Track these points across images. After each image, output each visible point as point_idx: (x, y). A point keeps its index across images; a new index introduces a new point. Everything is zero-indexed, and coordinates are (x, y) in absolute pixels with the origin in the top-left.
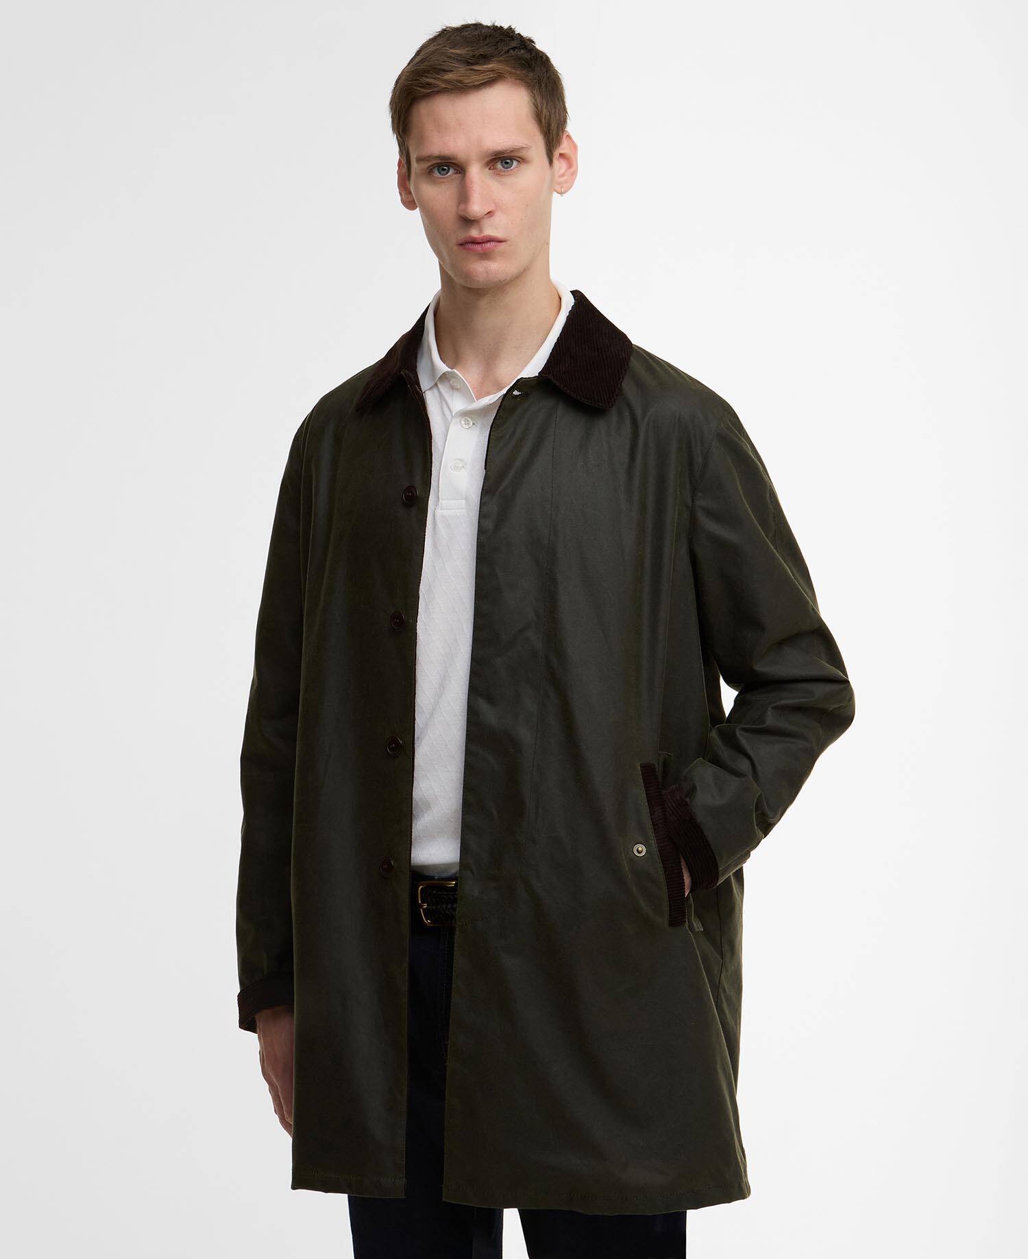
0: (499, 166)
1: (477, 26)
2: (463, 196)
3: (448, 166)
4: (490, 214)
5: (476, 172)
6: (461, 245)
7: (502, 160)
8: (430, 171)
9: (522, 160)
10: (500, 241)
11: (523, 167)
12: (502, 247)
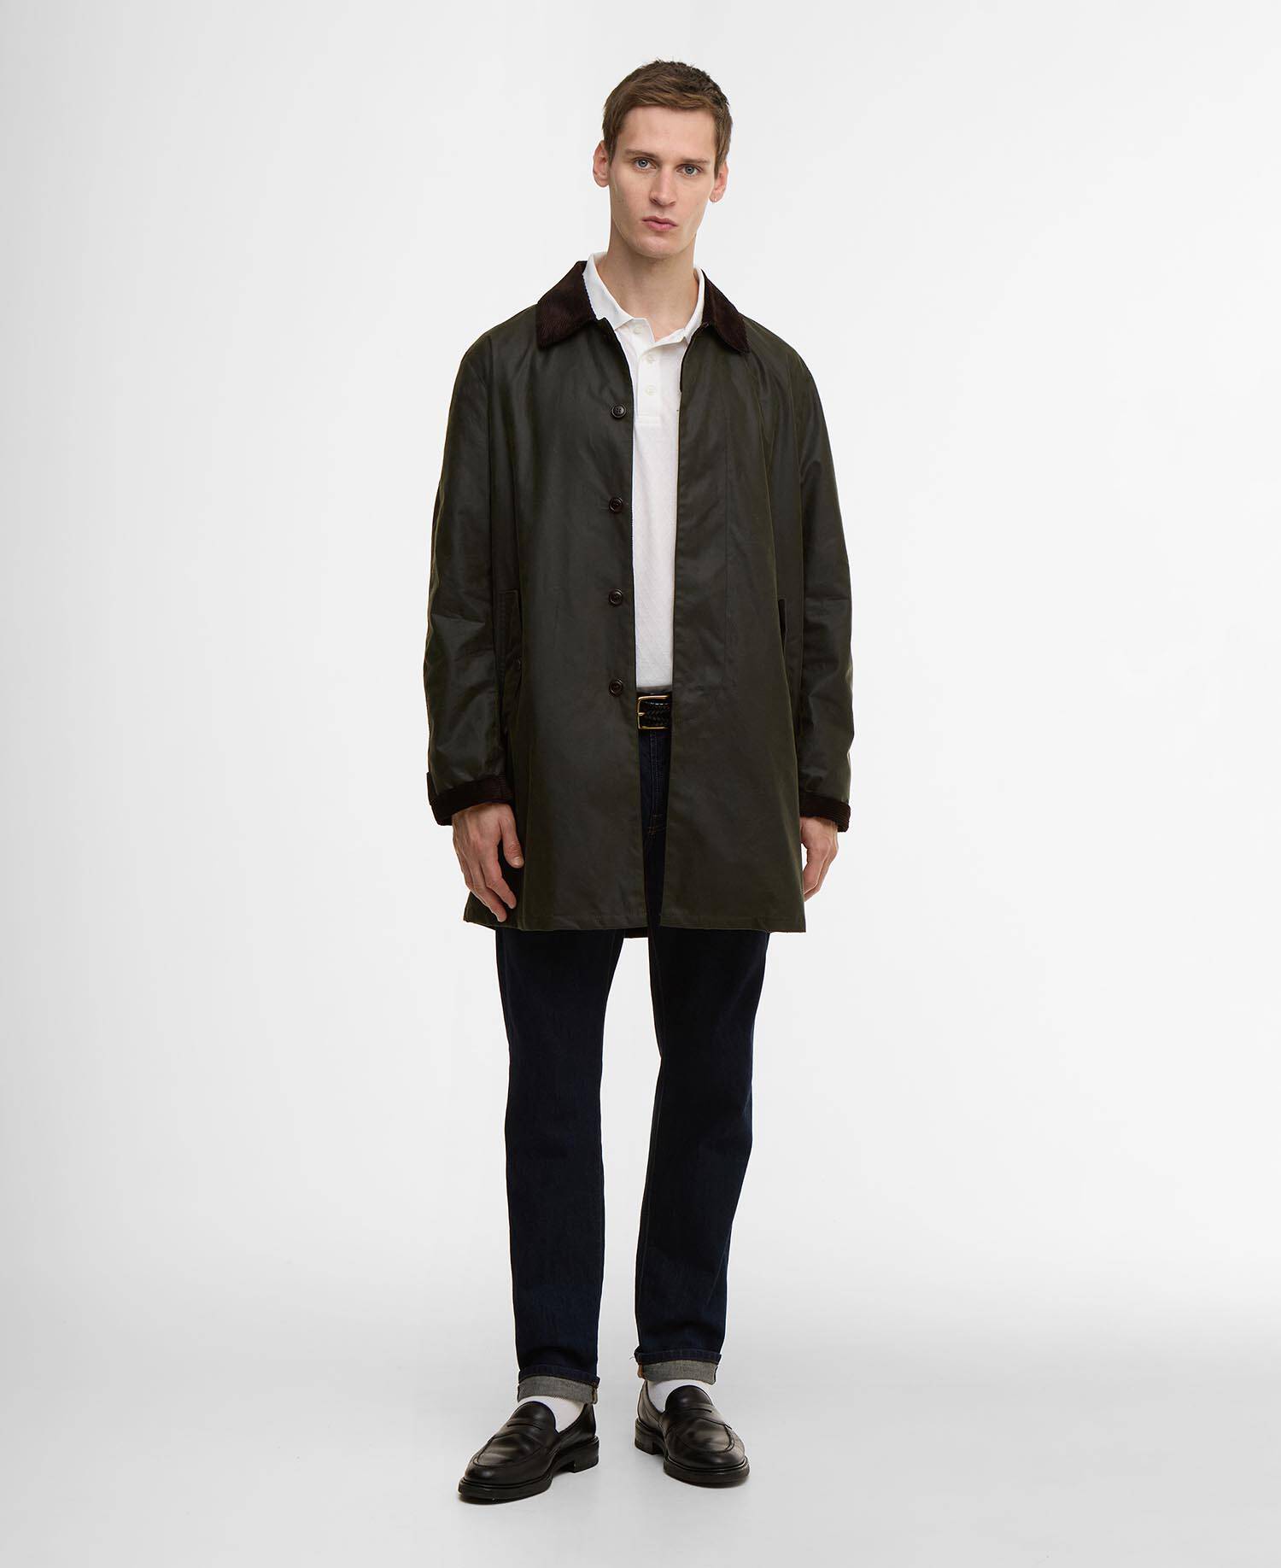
0: (684, 170)
1: (682, 65)
2: (657, 186)
3: (647, 160)
4: (672, 204)
5: (668, 169)
6: (645, 221)
7: (688, 166)
8: (634, 161)
9: (701, 171)
10: (674, 225)
11: (702, 176)
12: (674, 230)
